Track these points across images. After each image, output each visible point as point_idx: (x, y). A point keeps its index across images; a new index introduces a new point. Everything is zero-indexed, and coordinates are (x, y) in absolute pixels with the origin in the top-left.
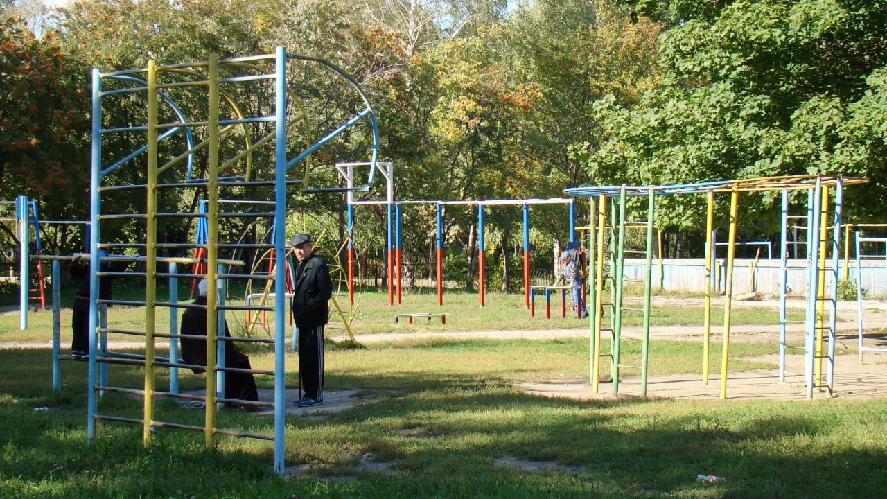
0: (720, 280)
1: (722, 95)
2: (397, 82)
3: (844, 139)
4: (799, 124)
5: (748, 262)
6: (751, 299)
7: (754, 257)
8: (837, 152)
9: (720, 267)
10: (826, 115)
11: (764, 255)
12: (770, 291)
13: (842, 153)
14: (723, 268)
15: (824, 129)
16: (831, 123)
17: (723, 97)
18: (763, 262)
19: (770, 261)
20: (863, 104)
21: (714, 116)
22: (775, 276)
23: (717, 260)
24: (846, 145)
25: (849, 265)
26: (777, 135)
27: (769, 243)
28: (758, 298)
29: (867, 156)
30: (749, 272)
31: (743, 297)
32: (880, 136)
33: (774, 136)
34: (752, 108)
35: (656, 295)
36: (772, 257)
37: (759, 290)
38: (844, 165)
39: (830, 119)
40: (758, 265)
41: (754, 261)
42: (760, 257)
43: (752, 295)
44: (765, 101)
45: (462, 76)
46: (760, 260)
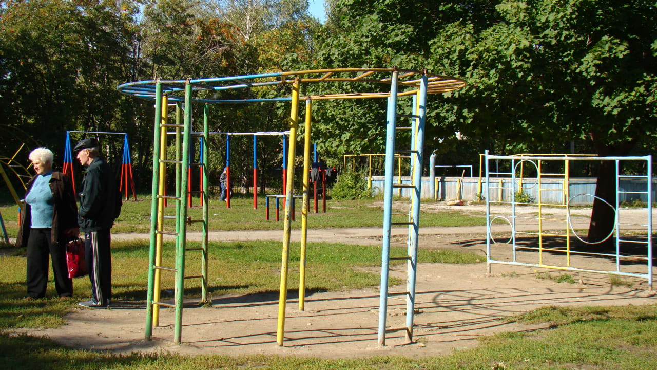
0: (438, 191)
1: (372, 25)
2: (228, 55)
3: (472, 61)
4: (435, 49)
5: (457, 179)
6: (457, 204)
7: (461, 176)
8: (468, 74)
9: (439, 182)
10: (459, 39)
11: (467, 175)
12: (471, 198)
13: (472, 75)
14: (440, 183)
15: (457, 53)
16: (463, 47)
17: (373, 27)
18: (466, 179)
19: (471, 179)
20: (494, 30)
21: (365, 45)
22: (475, 188)
23: (436, 177)
24: (475, 67)
25: (523, 182)
26: (416, 60)
27: (471, 166)
28: (461, 204)
29: (497, 79)
30: (457, 185)
31: (451, 202)
32: (509, 59)
33: (413, 61)
34: (397, 35)
35: (397, 200)
36: (474, 176)
37: (464, 198)
38: (475, 87)
39: (462, 43)
40: (464, 181)
41: (461, 178)
42: (464, 176)
43: (458, 201)
44: (408, 29)
45: (275, 54)
46: (465, 178)
